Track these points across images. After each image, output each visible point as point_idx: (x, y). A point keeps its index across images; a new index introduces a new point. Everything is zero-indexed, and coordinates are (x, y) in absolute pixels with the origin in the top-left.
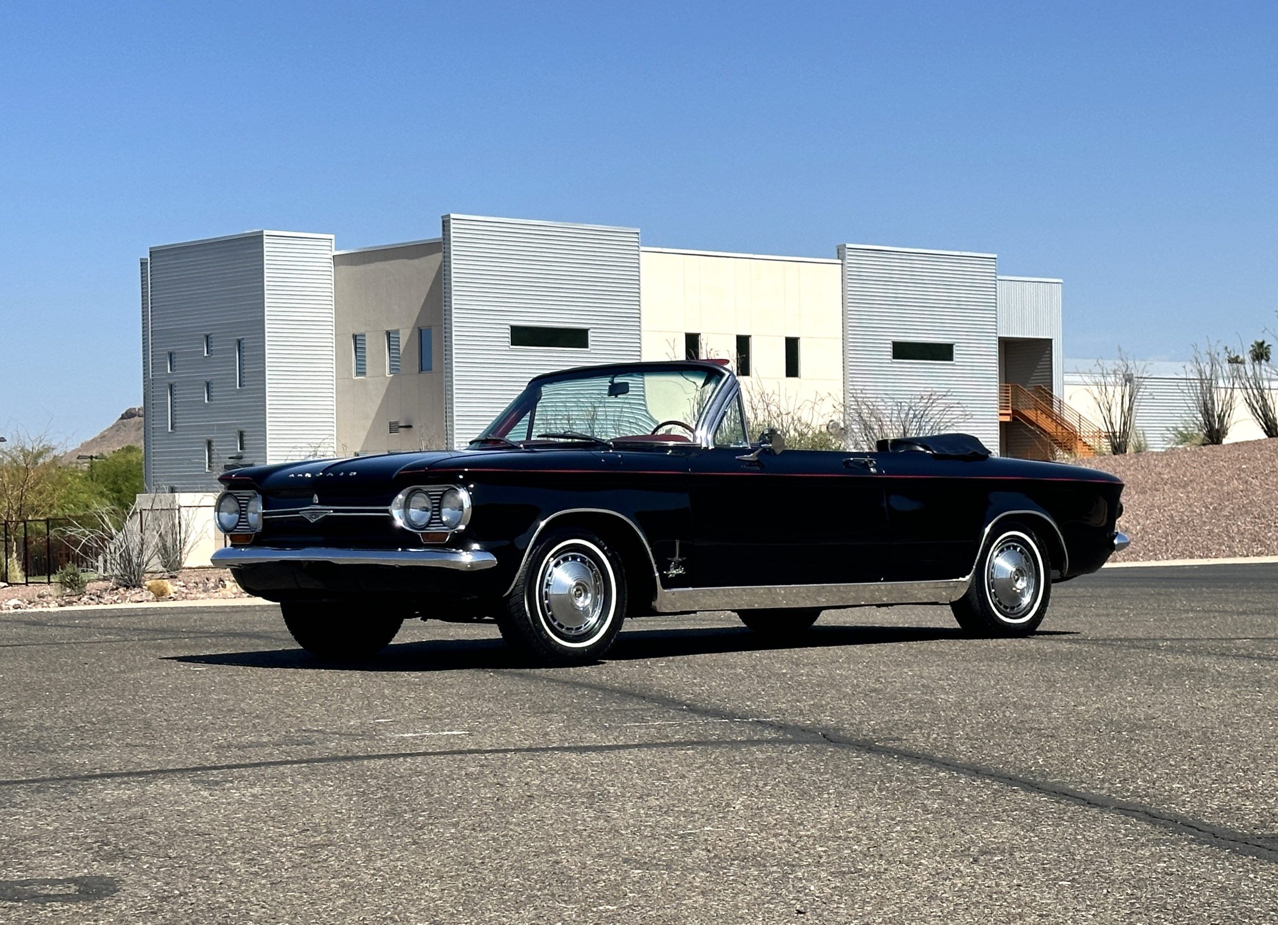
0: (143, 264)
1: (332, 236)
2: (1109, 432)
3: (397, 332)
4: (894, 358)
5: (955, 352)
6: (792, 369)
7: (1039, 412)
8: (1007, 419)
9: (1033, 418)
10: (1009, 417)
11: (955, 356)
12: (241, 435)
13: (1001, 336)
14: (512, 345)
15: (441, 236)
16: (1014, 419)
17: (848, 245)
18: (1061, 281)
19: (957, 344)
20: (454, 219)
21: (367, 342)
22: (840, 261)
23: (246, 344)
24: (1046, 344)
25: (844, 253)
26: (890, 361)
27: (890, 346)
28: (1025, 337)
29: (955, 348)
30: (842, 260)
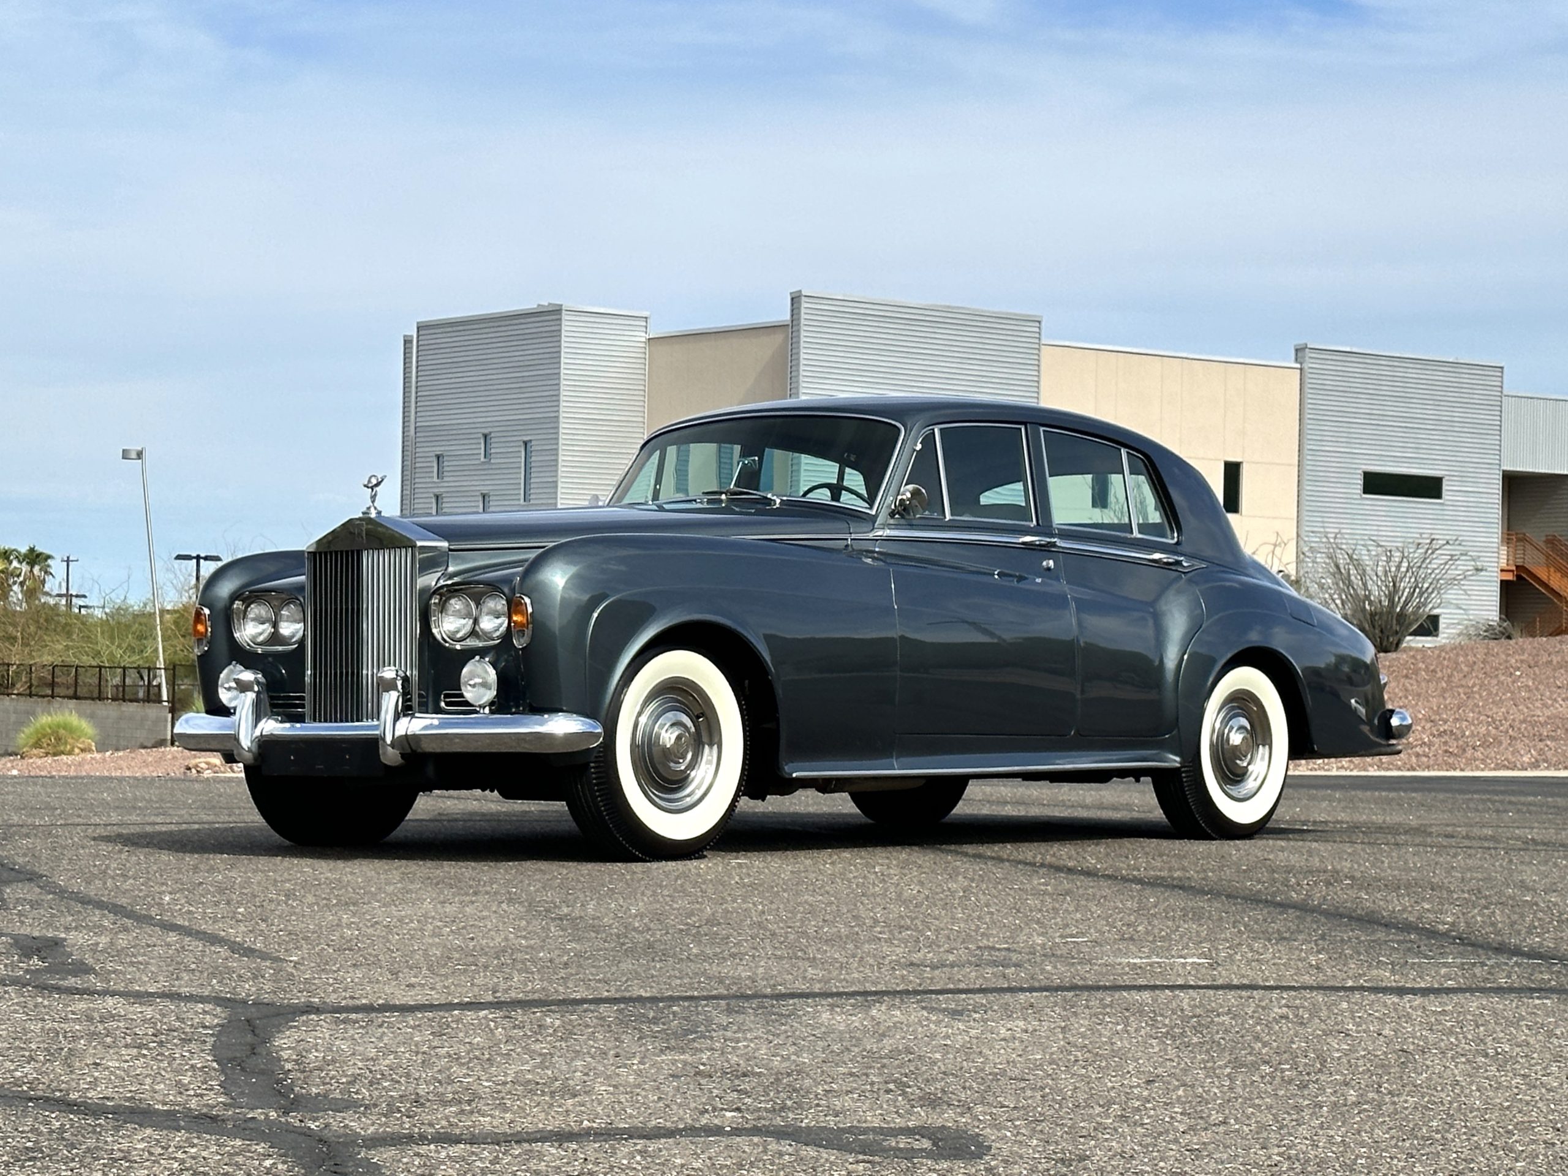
0: (407, 341)
4: (1365, 492)
5: (1445, 487)
7: (1552, 570)
8: (1509, 577)
9: (1544, 578)
10: (1511, 574)
11: (1444, 493)
13: (1505, 468)
15: (788, 317)
16: (1519, 577)
19: (1447, 478)
22: (1298, 366)
23: (535, 446)
25: (1304, 357)
26: (1359, 497)
27: (1359, 476)
28: (1537, 471)
29: (1445, 483)
30: (1301, 364)
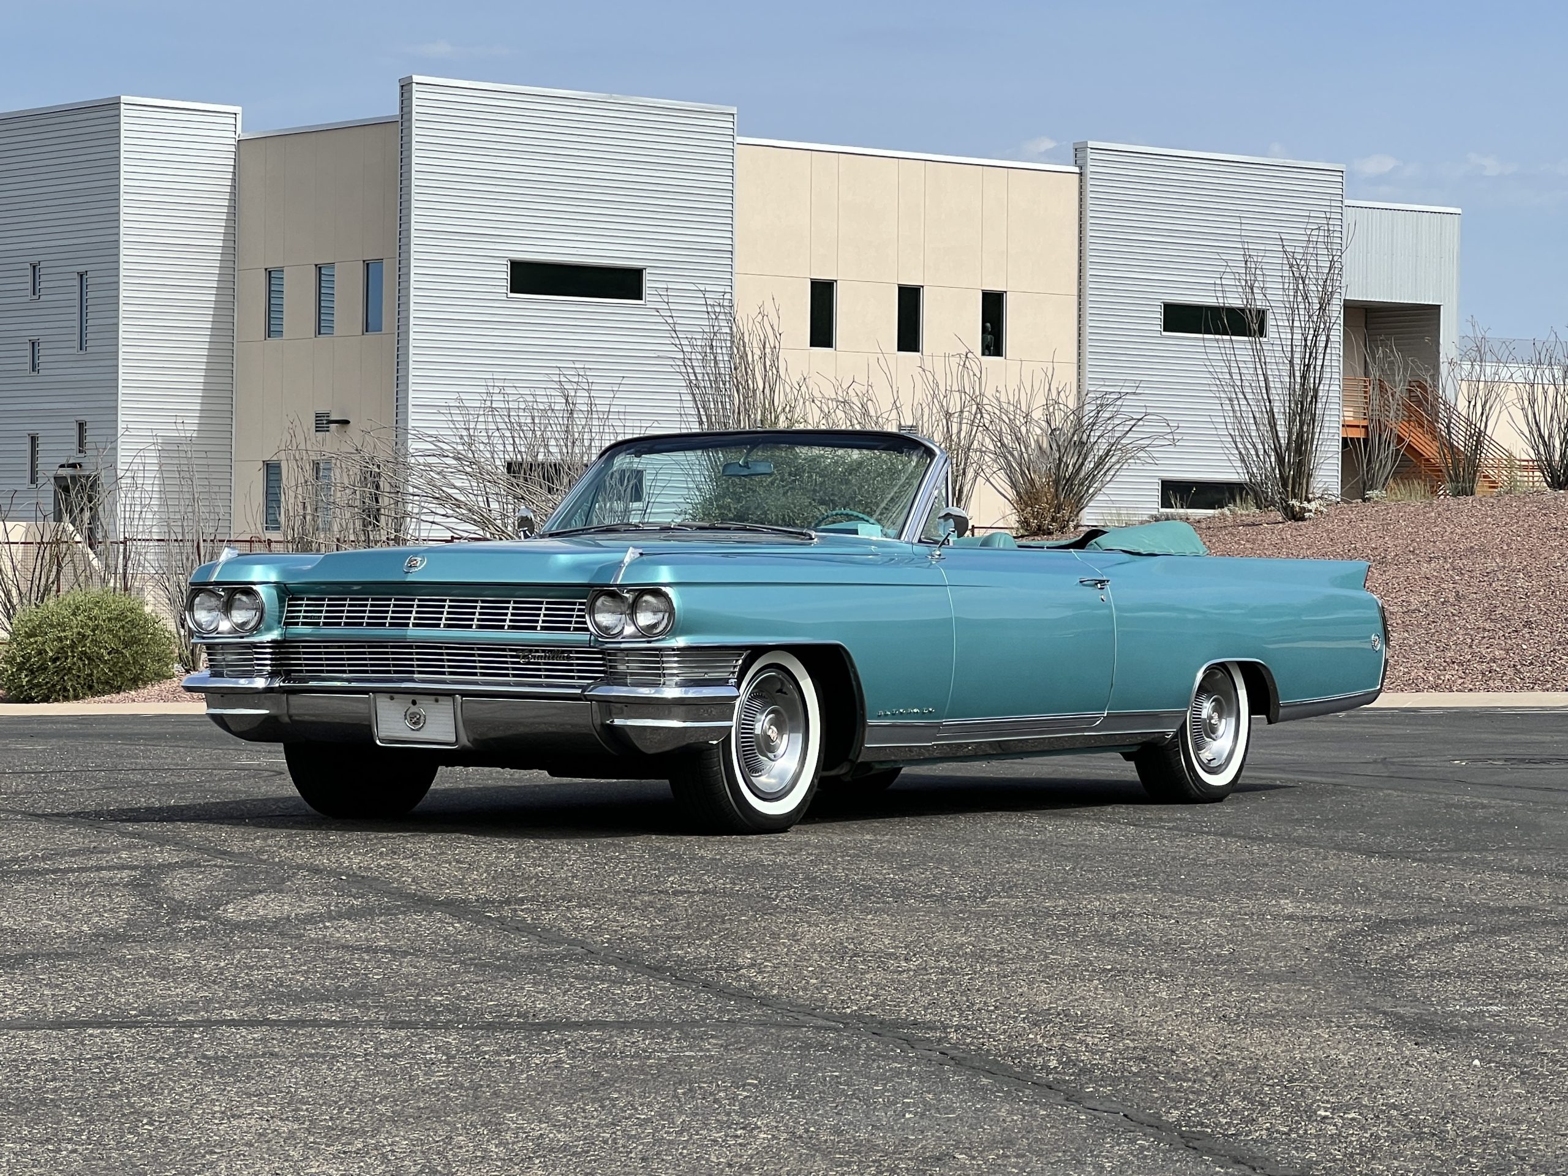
1: (238, 109)
2: (1540, 460)
3: (331, 265)
4: (1165, 329)
5: (1269, 322)
6: (993, 343)
7: (1412, 424)
9: (1404, 434)
11: (1268, 329)
12: (81, 426)
13: (1348, 297)
14: (511, 292)
15: (398, 112)
17: (1091, 144)
18: (1459, 211)
19: (1272, 310)
20: (417, 83)
21: (285, 282)
22: (1077, 169)
23: (91, 279)
24: (1431, 313)
25: (1085, 158)
26: (1158, 334)
27: (1158, 309)
28: (1394, 301)
29: (1269, 316)
30: (1081, 167)
